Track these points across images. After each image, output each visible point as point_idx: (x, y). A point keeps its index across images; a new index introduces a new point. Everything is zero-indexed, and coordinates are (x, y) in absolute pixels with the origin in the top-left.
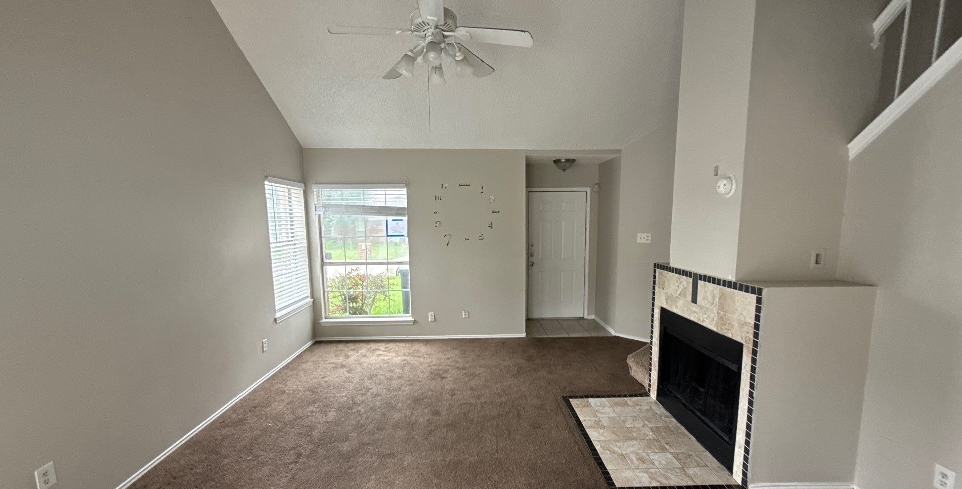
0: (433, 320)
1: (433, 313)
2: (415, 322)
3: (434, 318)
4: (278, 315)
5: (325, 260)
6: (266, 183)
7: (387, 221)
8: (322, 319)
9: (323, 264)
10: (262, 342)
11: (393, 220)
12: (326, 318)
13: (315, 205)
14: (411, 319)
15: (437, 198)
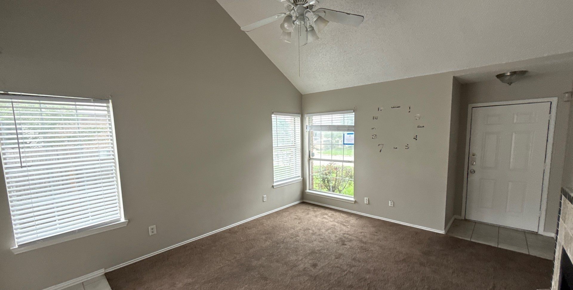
0: (368, 203)
1: (368, 198)
2: (355, 202)
3: (368, 202)
4: (275, 184)
5: (311, 157)
6: (273, 115)
7: (344, 134)
8: (306, 190)
9: (310, 159)
10: (263, 197)
11: (348, 134)
12: (310, 190)
13: (307, 126)
14: (353, 199)
15: (374, 118)
